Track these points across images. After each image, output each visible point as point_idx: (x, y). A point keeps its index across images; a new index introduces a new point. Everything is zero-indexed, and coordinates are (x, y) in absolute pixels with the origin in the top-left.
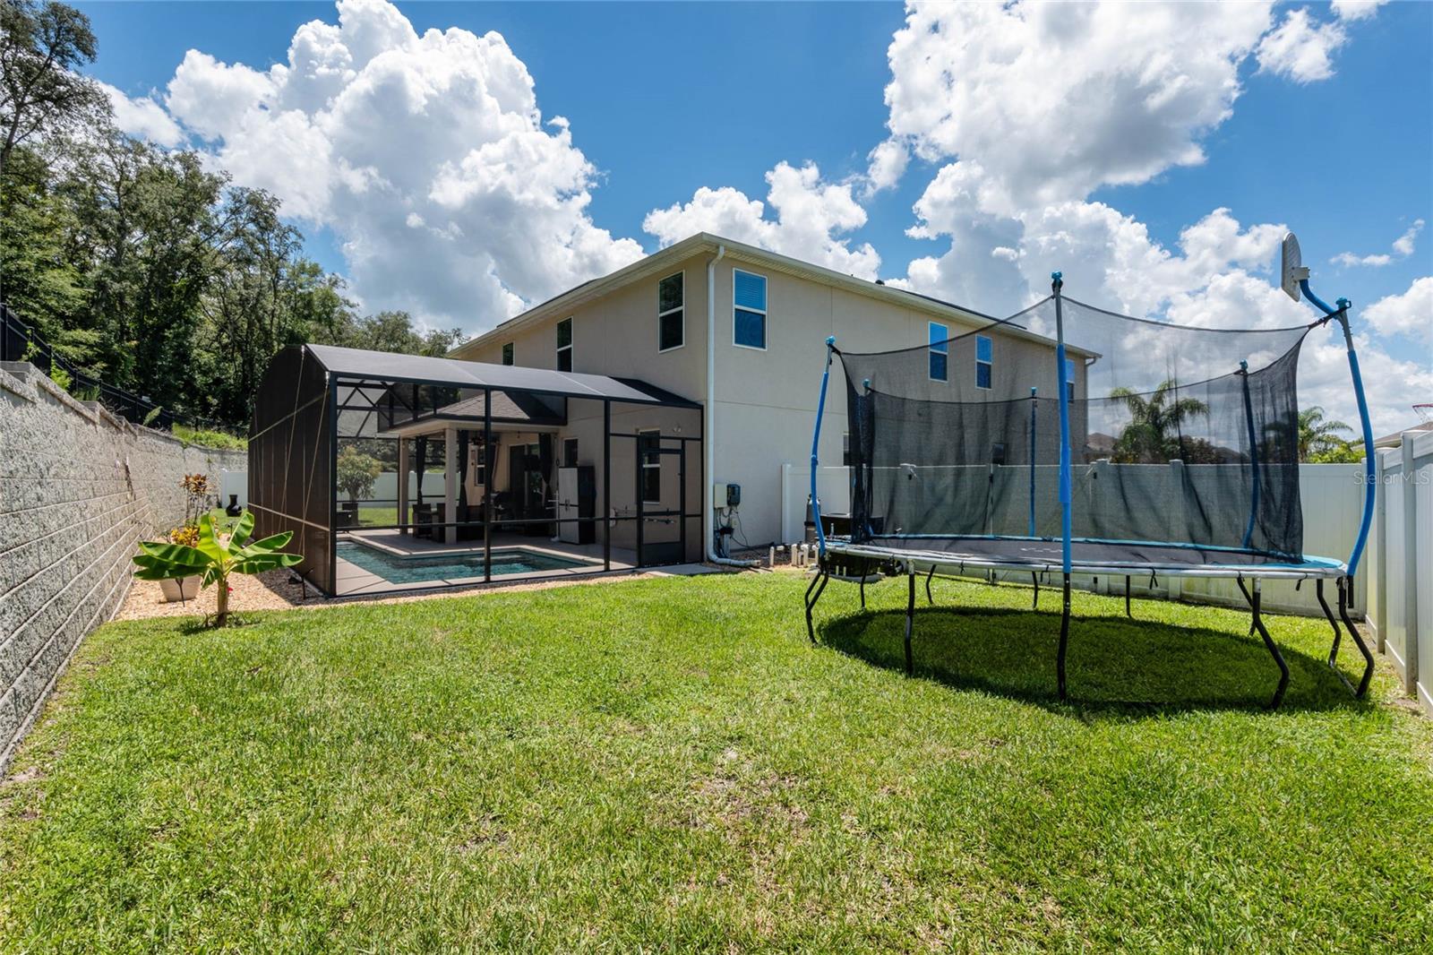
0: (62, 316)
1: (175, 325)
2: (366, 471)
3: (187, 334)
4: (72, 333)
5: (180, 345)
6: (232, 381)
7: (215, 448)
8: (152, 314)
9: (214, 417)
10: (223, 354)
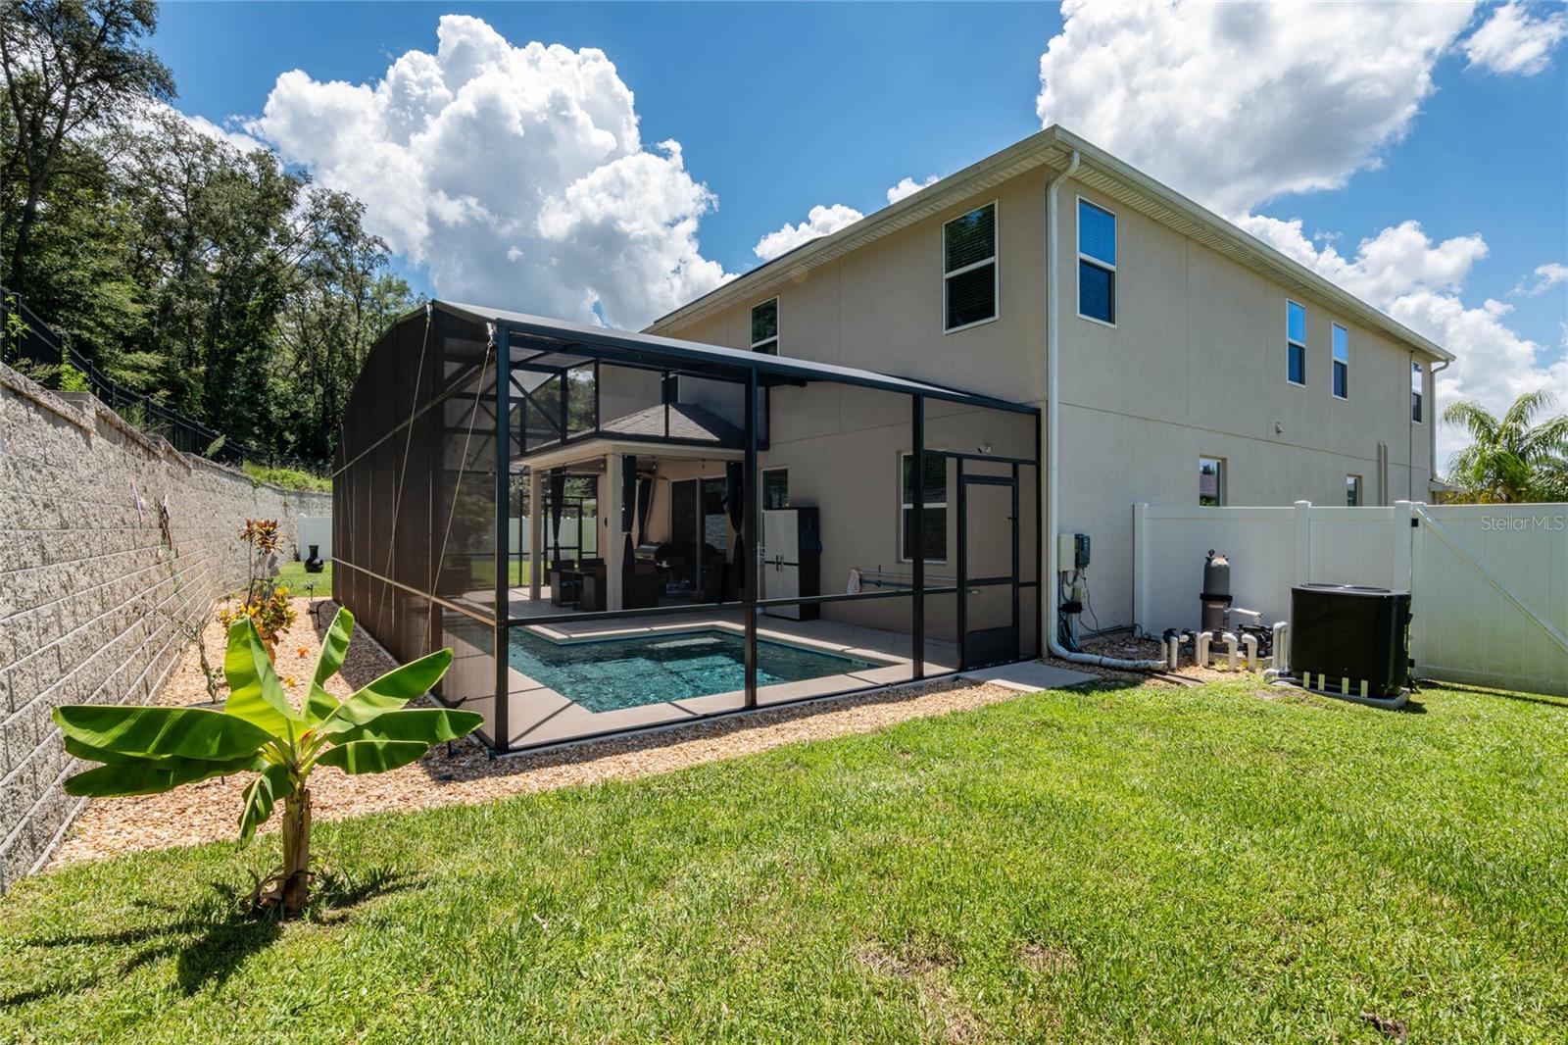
0: (120, 336)
1: (248, 348)
2: (478, 515)
3: (260, 359)
4: (132, 356)
5: (255, 373)
6: (311, 415)
7: (292, 489)
8: (222, 338)
9: (292, 454)
10: (300, 385)
